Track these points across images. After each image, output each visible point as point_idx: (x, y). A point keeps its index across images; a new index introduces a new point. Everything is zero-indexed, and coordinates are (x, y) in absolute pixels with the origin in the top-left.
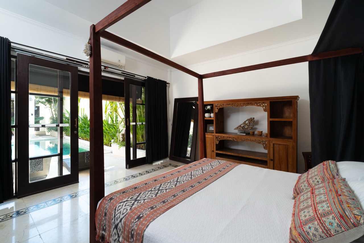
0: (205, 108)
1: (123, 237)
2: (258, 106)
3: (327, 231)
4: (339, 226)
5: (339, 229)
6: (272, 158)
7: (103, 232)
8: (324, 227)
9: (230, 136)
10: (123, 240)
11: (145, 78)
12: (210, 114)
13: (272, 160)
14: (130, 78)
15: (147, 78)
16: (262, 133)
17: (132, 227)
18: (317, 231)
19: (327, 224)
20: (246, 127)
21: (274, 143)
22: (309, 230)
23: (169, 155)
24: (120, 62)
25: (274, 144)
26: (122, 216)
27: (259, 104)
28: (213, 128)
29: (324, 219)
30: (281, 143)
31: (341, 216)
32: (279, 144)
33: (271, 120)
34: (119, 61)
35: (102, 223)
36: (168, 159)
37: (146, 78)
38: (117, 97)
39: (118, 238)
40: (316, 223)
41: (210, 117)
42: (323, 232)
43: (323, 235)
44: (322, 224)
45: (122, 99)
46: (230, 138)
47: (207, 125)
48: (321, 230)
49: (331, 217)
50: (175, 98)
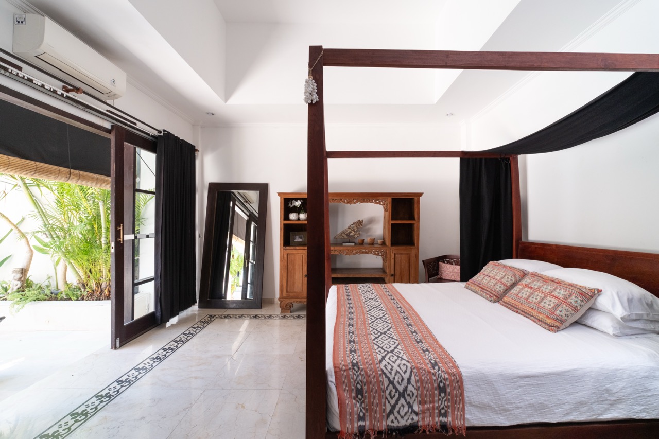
0: (290, 205)
1: (419, 403)
2: (377, 203)
3: (575, 308)
4: (582, 301)
5: (582, 303)
6: (392, 273)
7: (361, 423)
8: (572, 306)
9: (336, 249)
10: (420, 406)
11: (156, 133)
12: (299, 214)
13: (393, 275)
14: (126, 127)
15: (162, 134)
16: (374, 241)
17: (438, 379)
18: (568, 312)
19: (573, 303)
20: (352, 234)
21: (395, 252)
22: (561, 313)
23: (198, 301)
24: (114, 86)
25: (395, 254)
26: (406, 376)
27: (378, 201)
28: (301, 238)
29: (569, 301)
30: (402, 252)
31: (581, 294)
32: (401, 254)
33: (394, 222)
34: (114, 82)
35: (355, 409)
36: (195, 308)
37: (160, 132)
38: (62, 169)
39: (410, 409)
40: (564, 306)
41: (299, 219)
42: (572, 310)
43: (573, 312)
44: (570, 305)
45: (75, 175)
46: (336, 251)
47: (291, 233)
48: (571, 310)
49: (573, 297)
50: (210, 182)
